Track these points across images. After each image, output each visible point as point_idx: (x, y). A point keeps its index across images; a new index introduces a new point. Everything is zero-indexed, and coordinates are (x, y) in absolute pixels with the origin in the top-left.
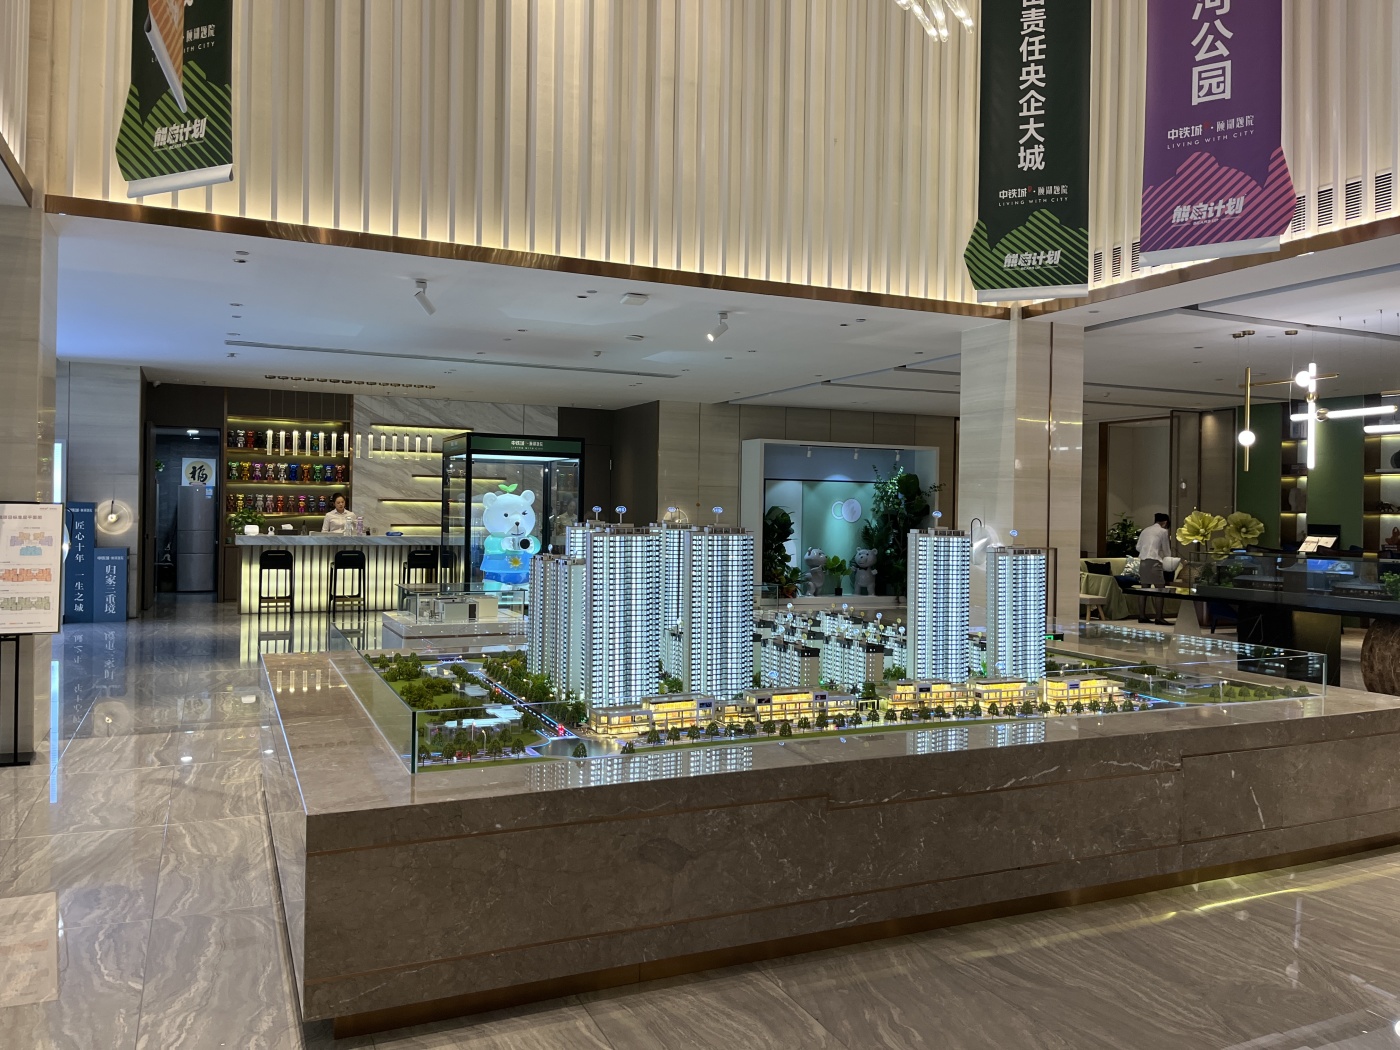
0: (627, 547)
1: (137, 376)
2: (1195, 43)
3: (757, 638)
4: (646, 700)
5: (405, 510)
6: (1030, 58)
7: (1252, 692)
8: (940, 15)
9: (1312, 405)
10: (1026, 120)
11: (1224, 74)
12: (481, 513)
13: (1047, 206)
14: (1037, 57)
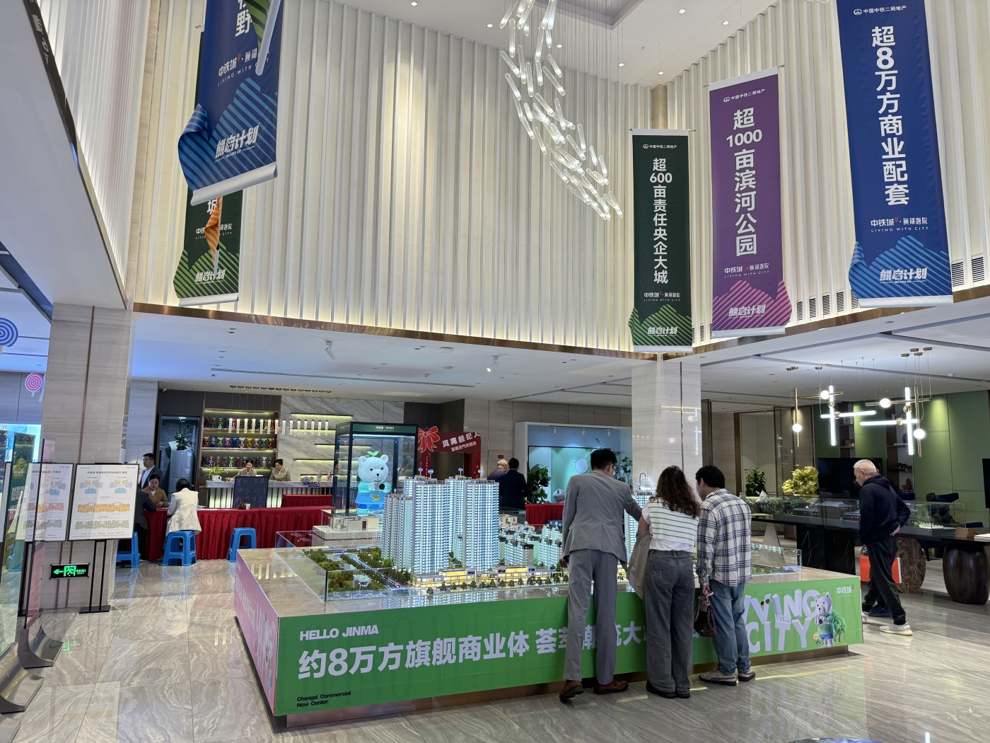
0: (434, 490)
1: (156, 387)
2: (737, 224)
3: (502, 539)
4: (441, 570)
5: (310, 466)
6: (659, 225)
7: (763, 570)
8: (606, 208)
9: (832, 409)
10: (658, 257)
11: (752, 241)
12: (357, 468)
13: (669, 303)
14: (662, 224)
